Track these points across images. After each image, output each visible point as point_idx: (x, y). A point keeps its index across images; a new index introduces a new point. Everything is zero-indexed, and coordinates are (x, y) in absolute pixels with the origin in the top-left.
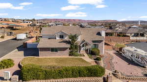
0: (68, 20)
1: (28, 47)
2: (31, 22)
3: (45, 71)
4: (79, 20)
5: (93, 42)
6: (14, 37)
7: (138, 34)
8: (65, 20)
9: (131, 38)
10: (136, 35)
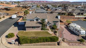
0: (39, 1)
1: (19, 24)
2: (17, 4)
3: (30, 40)
4: (46, 1)
5: (54, 22)
6: (10, 17)
7: (80, 13)
8: (37, 1)
9: (75, 17)
10: (79, 14)
